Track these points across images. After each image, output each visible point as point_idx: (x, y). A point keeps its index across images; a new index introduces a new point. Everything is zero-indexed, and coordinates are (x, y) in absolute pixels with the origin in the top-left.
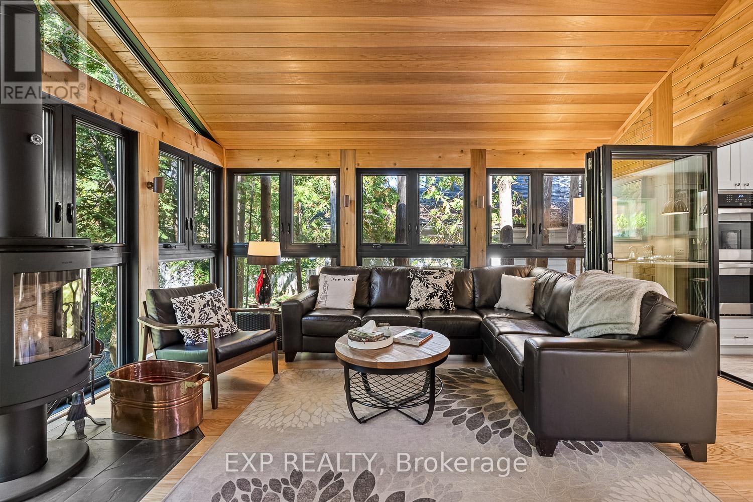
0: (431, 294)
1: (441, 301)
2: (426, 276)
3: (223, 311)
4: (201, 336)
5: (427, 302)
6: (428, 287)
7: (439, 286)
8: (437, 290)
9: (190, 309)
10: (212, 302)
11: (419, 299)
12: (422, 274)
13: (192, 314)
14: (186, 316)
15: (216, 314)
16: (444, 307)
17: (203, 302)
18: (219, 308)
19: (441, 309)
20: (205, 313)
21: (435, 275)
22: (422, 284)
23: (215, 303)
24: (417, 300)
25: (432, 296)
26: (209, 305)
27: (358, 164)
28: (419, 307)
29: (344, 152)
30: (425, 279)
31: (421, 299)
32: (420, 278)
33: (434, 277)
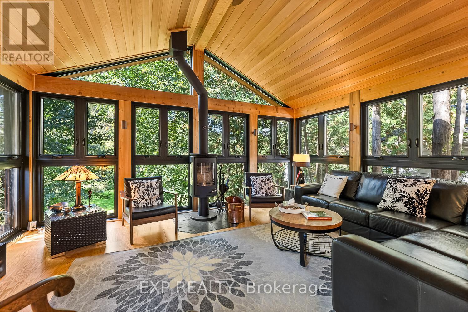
0: (396, 198)
1: (405, 206)
2: (396, 183)
3: (269, 185)
4: (258, 193)
5: (392, 204)
6: (395, 192)
7: (406, 193)
8: (404, 196)
9: (256, 181)
10: (265, 180)
11: (386, 201)
12: (393, 181)
13: (256, 184)
14: (254, 184)
15: (266, 186)
16: (409, 212)
17: (262, 180)
18: (268, 183)
19: (406, 213)
20: (261, 184)
21: (406, 183)
22: (391, 189)
23: (266, 181)
24: (384, 201)
25: (397, 200)
26: (263, 181)
27: (362, 100)
28: (386, 207)
29: (352, 94)
30: (395, 185)
31: (387, 201)
32: (391, 184)
33: (404, 185)
